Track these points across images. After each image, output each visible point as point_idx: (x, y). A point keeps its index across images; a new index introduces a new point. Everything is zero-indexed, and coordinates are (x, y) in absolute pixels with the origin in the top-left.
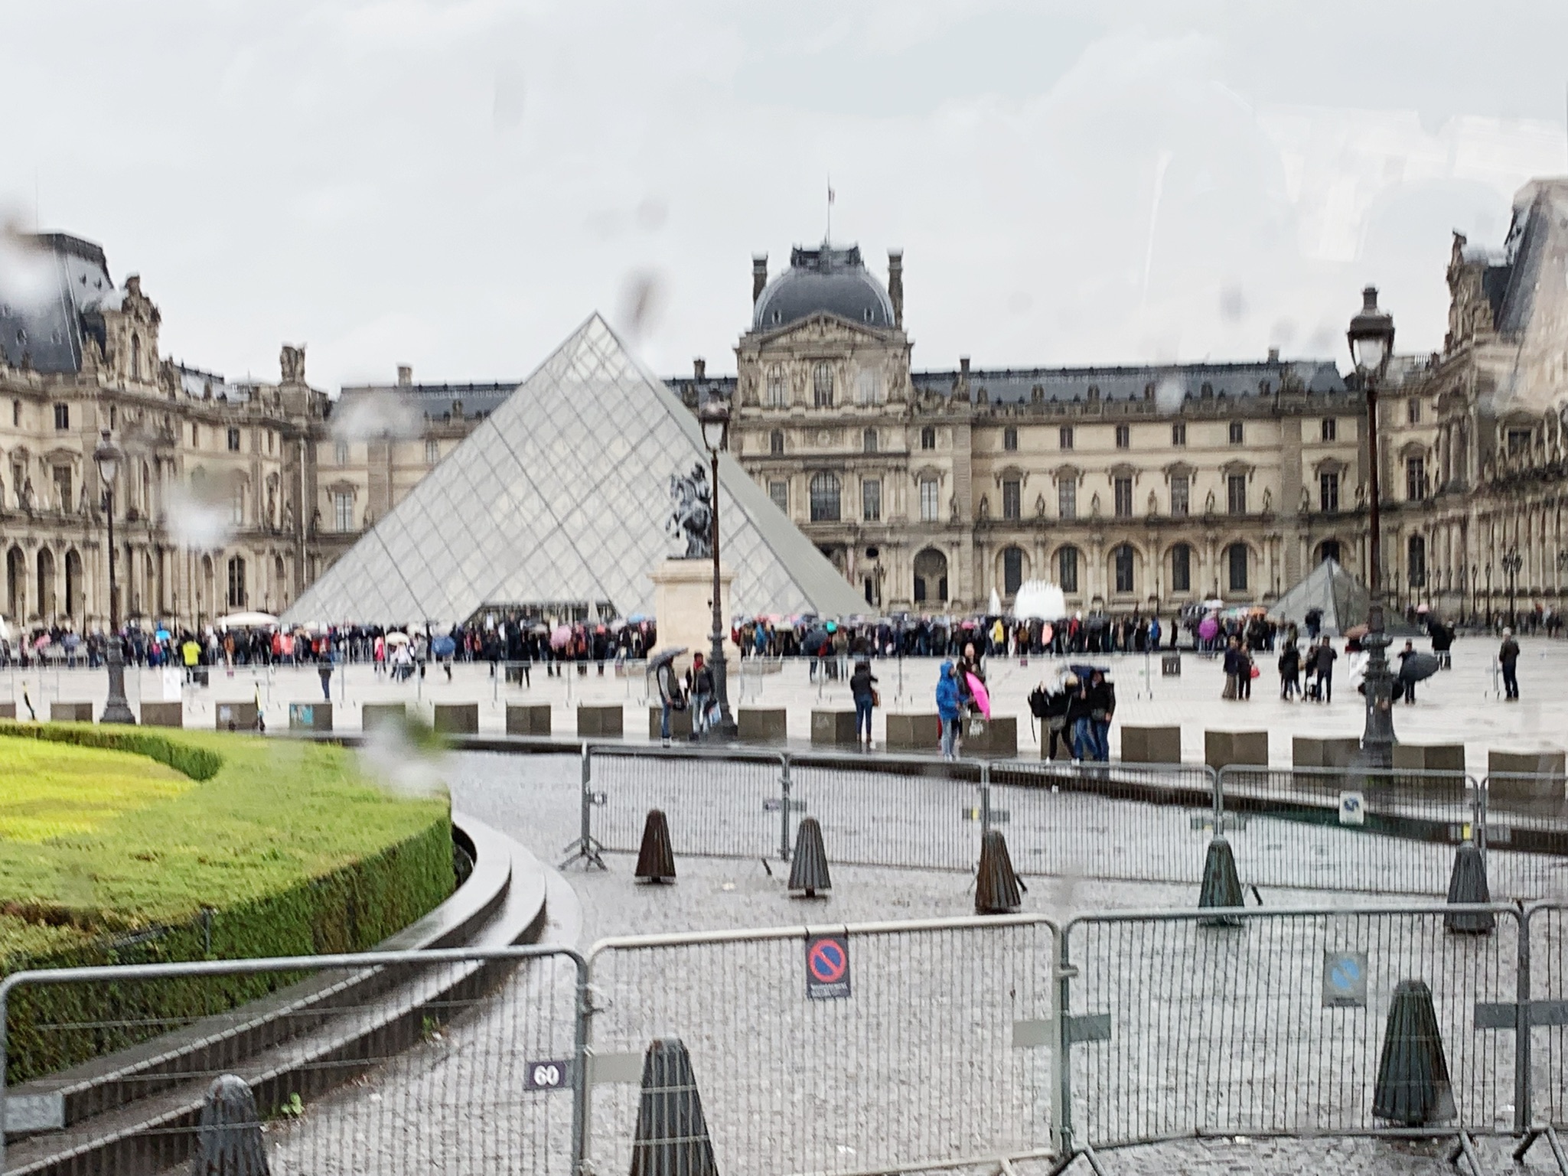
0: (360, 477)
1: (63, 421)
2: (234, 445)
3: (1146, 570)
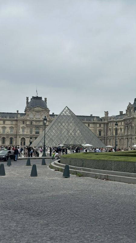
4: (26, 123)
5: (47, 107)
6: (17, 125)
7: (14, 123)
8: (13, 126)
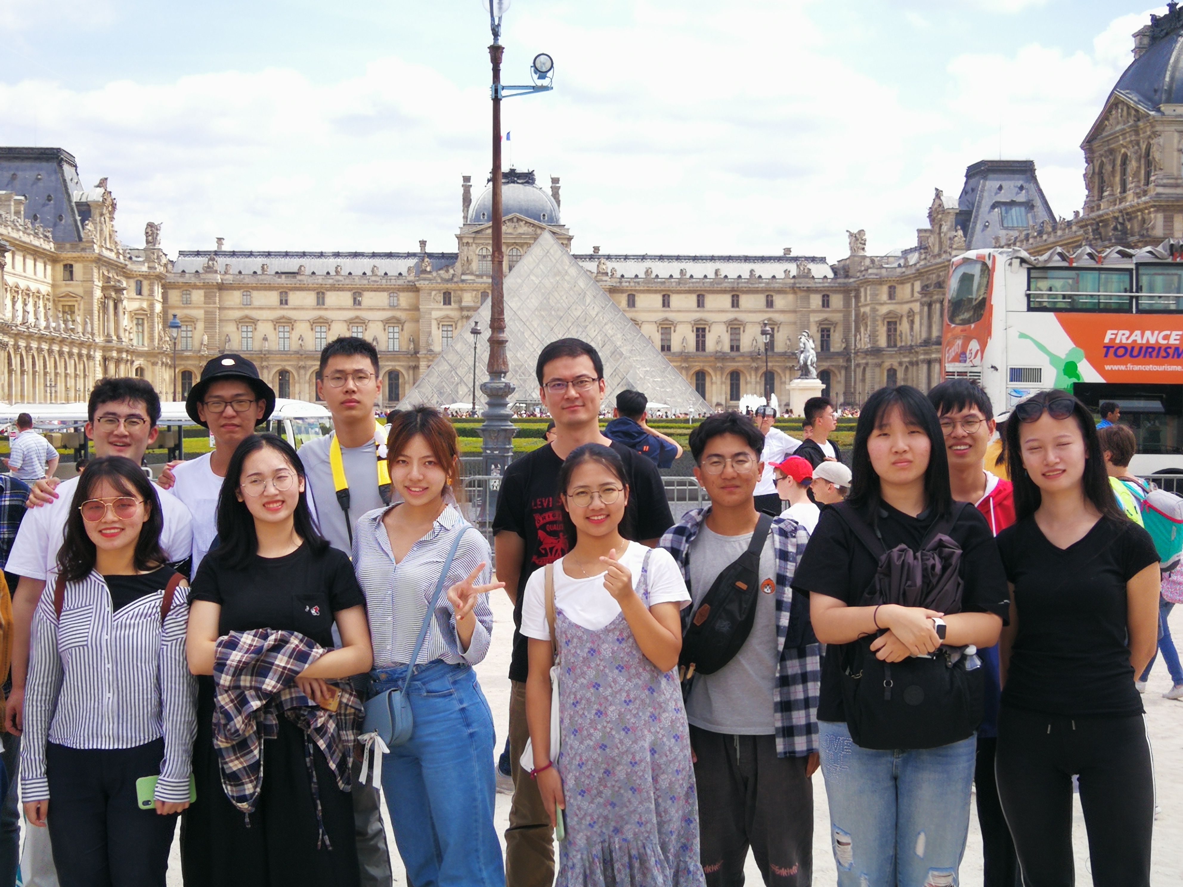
0: (199, 314)
1: (69, 274)
4: (460, 301)
5: (557, 221)
6: (417, 309)
7: (405, 299)
8: (398, 314)
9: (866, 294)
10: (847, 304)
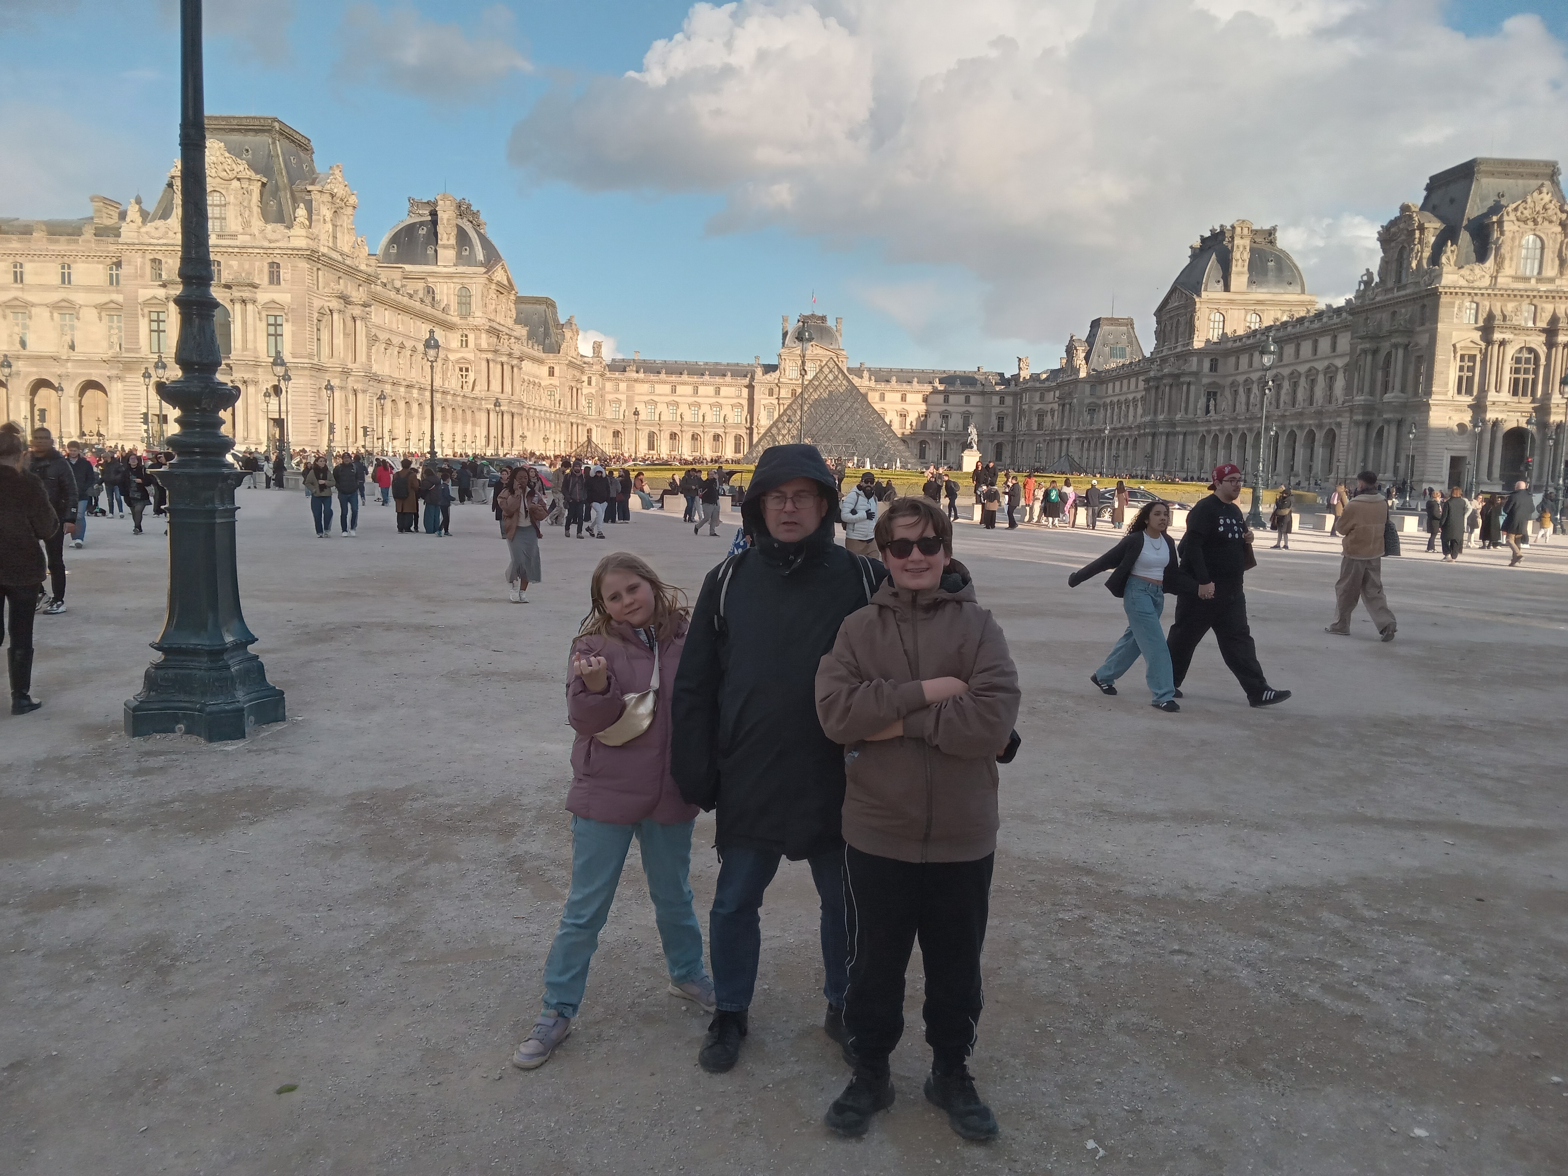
0: (623, 397)
1: (551, 373)
2: (589, 383)
3: (931, 451)
4: (779, 394)
6: (753, 399)
7: (745, 392)
8: (741, 401)
9: (1026, 397)
10: (1015, 403)
